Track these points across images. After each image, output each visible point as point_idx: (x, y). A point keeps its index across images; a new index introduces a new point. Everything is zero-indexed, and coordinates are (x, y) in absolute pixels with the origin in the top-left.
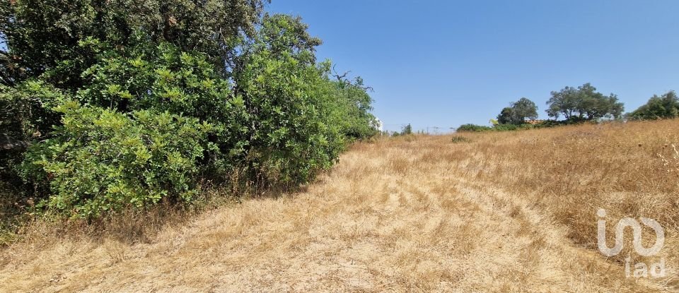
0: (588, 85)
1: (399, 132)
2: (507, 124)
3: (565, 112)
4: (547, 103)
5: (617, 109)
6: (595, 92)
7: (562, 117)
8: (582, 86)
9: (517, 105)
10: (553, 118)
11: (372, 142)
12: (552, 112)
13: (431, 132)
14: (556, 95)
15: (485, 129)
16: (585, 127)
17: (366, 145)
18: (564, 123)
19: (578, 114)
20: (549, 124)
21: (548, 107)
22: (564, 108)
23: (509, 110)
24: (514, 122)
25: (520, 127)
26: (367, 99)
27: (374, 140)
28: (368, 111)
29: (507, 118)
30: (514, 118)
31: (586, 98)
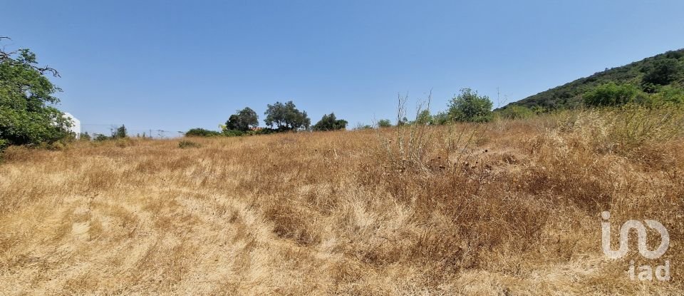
0: (291, 102)
1: (108, 134)
2: (235, 130)
3: (278, 122)
4: (265, 113)
5: (307, 122)
6: (295, 108)
7: (275, 126)
8: (287, 103)
9: (243, 113)
10: (270, 127)
11: (58, 148)
12: (269, 122)
13: (155, 135)
14: (271, 108)
15: (215, 134)
16: (289, 135)
17: (45, 153)
18: (277, 131)
19: (285, 124)
20: (267, 131)
22: (277, 119)
23: (237, 117)
24: (240, 129)
25: (246, 133)
26: (46, 85)
27: (61, 145)
28: (47, 104)
29: (235, 125)
30: (240, 124)
31: (290, 112)
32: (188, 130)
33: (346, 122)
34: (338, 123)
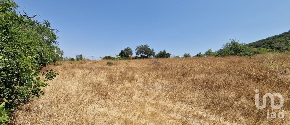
0: (147, 45)
2: (123, 57)
3: (141, 54)
4: (136, 50)
6: (149, 48)
7: (140, 56)
8: (145, 45)
9: (126, 49)
10: (137, 56)
12: (137, 54)
13: (91, 59)
14: (138, 47)
15: (114, 59)
16: (146, 60)
18: (140, 58)
19: (144, 55)
20: (136, 58)
21: (136, 51)
22: (141, 52)
23: (124, 51)
24: (125, 56)
25: (128, 58)
29: (123, 55)
30: (125, 55)
31: (146, 49)
32: (104, 57)
33: (170, 54)
34: (167, 55)
